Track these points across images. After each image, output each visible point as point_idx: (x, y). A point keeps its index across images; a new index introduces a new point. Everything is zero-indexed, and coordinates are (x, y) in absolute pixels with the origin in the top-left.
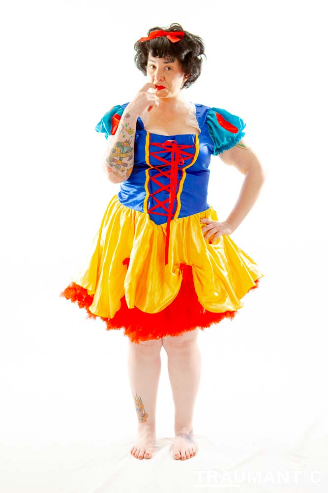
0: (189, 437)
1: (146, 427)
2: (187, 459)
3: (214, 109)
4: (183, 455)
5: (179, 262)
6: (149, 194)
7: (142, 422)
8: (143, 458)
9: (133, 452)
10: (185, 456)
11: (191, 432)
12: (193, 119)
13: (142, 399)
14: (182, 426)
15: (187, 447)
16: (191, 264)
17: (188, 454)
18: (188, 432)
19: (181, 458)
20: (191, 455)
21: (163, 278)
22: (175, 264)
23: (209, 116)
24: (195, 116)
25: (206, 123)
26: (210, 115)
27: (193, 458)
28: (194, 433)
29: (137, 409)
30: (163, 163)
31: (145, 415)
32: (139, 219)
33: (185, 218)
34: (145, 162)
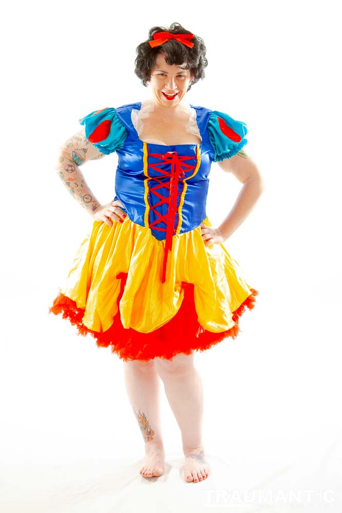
0: (200, 457)
1: (153, 447)
2: (200, 481)
3: (216, 113)
5: (180, 280)
6: (149, 207)
7: (148, 441)
10: (197, 478)
11: (202, 452)
12: (194, 125)
13: (146, 416)
14: (191, 447)
15: (197, 467)
16: (192, 282)
17: (201, 476)
18: (198, 453)
19: (193, 481)
20: (204, 477)
21: (161, 296)
22: (177, 282)
23: (210, 122)
24: (196, 122)
25: (207, 129)
26: (212, 120)
28: (206, 452)
29: (141, 428)
30: (163, 173)
31: (150, 433)
32: (140, 233)
33: (186, 233)
34: (143, 173)
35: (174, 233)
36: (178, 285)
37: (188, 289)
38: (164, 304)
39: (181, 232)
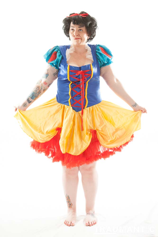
0: (93, 215)
1: (71, 210)
2: (92, 225)
4: (90, 224)
5: (90, 129)
6: (71, 97)
7: (70, 208)
8: (70, 225)
9: (65, 223)
10: (91, 224)
11: (94, 212)
12: (90, 55)
13: (69, 197)
14: (89, 209)
15: (91, 219)
17: (93, 223)
18: (92, 212)
19: (89, 225)
20: (94, 224)
24: (91, 53)
26: (97, 49)
27: (95, 225)
28: (95, 212)
29: (67, 202)
30: (77, 79)
31: (71, 205)
32: (67, 109)
34: (67, 79)
35: (84, 108)
36: (89, 131)
37: (94, 133)
38: (83, 141)
39: (87, 107)
